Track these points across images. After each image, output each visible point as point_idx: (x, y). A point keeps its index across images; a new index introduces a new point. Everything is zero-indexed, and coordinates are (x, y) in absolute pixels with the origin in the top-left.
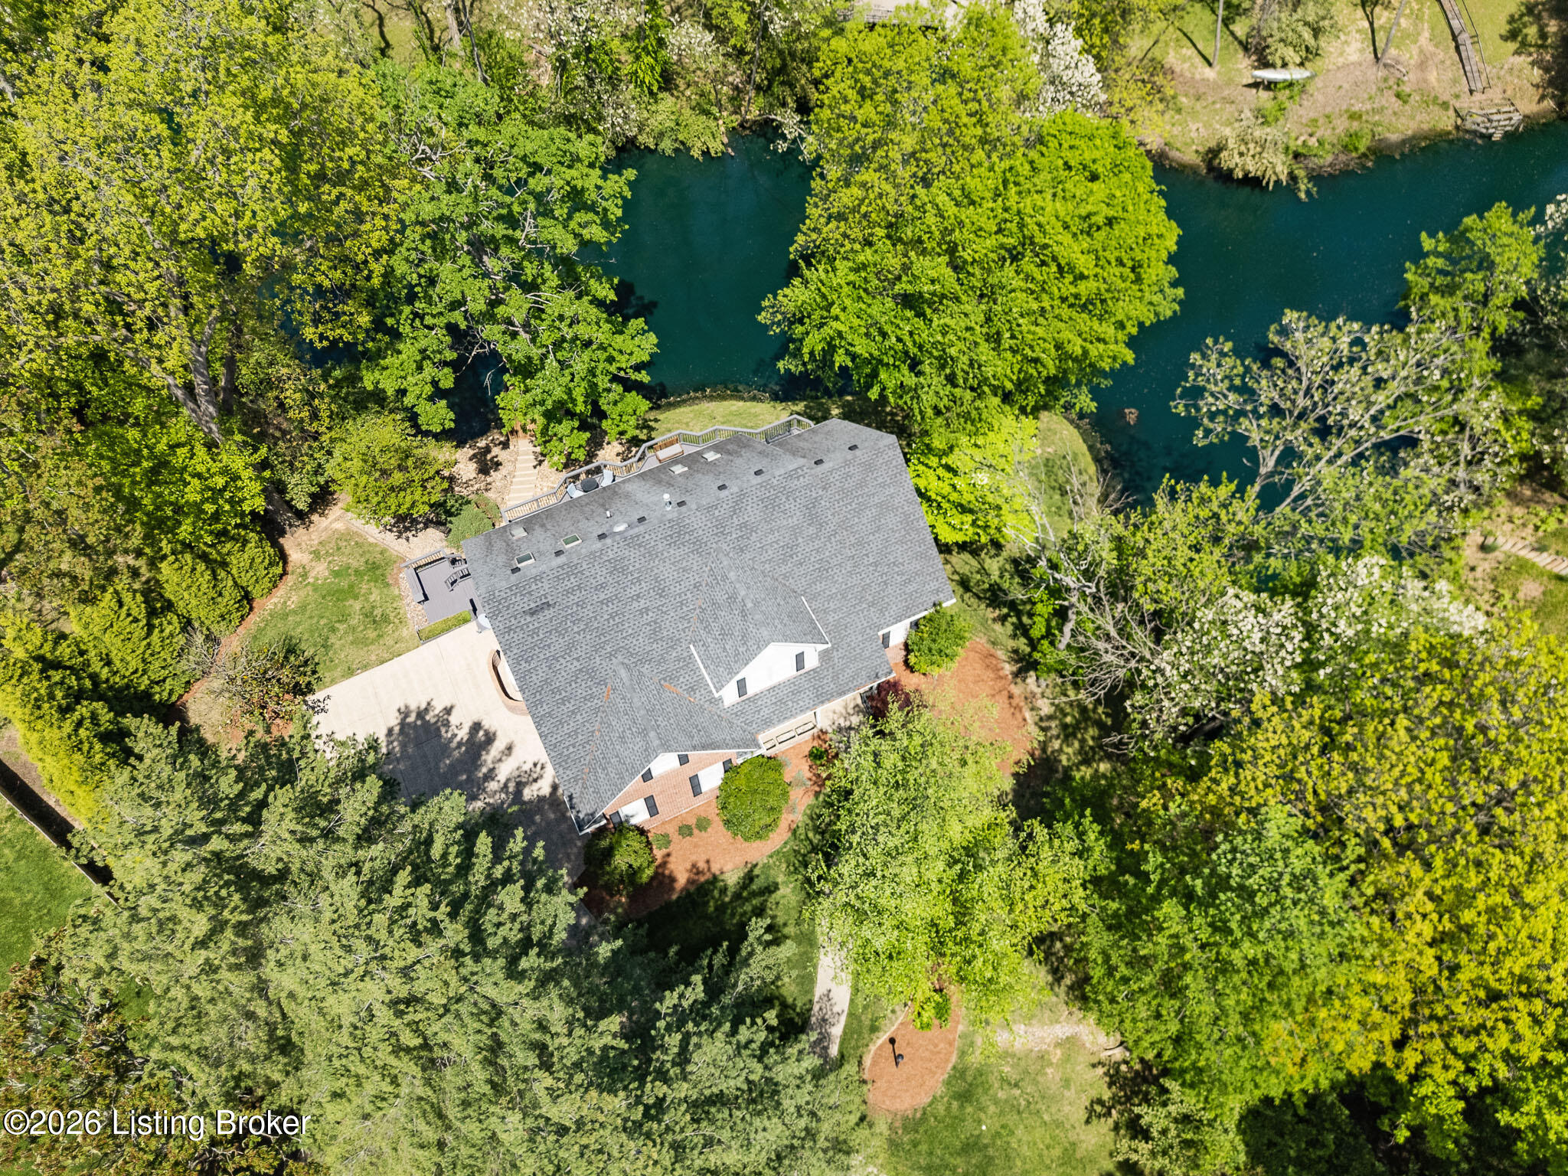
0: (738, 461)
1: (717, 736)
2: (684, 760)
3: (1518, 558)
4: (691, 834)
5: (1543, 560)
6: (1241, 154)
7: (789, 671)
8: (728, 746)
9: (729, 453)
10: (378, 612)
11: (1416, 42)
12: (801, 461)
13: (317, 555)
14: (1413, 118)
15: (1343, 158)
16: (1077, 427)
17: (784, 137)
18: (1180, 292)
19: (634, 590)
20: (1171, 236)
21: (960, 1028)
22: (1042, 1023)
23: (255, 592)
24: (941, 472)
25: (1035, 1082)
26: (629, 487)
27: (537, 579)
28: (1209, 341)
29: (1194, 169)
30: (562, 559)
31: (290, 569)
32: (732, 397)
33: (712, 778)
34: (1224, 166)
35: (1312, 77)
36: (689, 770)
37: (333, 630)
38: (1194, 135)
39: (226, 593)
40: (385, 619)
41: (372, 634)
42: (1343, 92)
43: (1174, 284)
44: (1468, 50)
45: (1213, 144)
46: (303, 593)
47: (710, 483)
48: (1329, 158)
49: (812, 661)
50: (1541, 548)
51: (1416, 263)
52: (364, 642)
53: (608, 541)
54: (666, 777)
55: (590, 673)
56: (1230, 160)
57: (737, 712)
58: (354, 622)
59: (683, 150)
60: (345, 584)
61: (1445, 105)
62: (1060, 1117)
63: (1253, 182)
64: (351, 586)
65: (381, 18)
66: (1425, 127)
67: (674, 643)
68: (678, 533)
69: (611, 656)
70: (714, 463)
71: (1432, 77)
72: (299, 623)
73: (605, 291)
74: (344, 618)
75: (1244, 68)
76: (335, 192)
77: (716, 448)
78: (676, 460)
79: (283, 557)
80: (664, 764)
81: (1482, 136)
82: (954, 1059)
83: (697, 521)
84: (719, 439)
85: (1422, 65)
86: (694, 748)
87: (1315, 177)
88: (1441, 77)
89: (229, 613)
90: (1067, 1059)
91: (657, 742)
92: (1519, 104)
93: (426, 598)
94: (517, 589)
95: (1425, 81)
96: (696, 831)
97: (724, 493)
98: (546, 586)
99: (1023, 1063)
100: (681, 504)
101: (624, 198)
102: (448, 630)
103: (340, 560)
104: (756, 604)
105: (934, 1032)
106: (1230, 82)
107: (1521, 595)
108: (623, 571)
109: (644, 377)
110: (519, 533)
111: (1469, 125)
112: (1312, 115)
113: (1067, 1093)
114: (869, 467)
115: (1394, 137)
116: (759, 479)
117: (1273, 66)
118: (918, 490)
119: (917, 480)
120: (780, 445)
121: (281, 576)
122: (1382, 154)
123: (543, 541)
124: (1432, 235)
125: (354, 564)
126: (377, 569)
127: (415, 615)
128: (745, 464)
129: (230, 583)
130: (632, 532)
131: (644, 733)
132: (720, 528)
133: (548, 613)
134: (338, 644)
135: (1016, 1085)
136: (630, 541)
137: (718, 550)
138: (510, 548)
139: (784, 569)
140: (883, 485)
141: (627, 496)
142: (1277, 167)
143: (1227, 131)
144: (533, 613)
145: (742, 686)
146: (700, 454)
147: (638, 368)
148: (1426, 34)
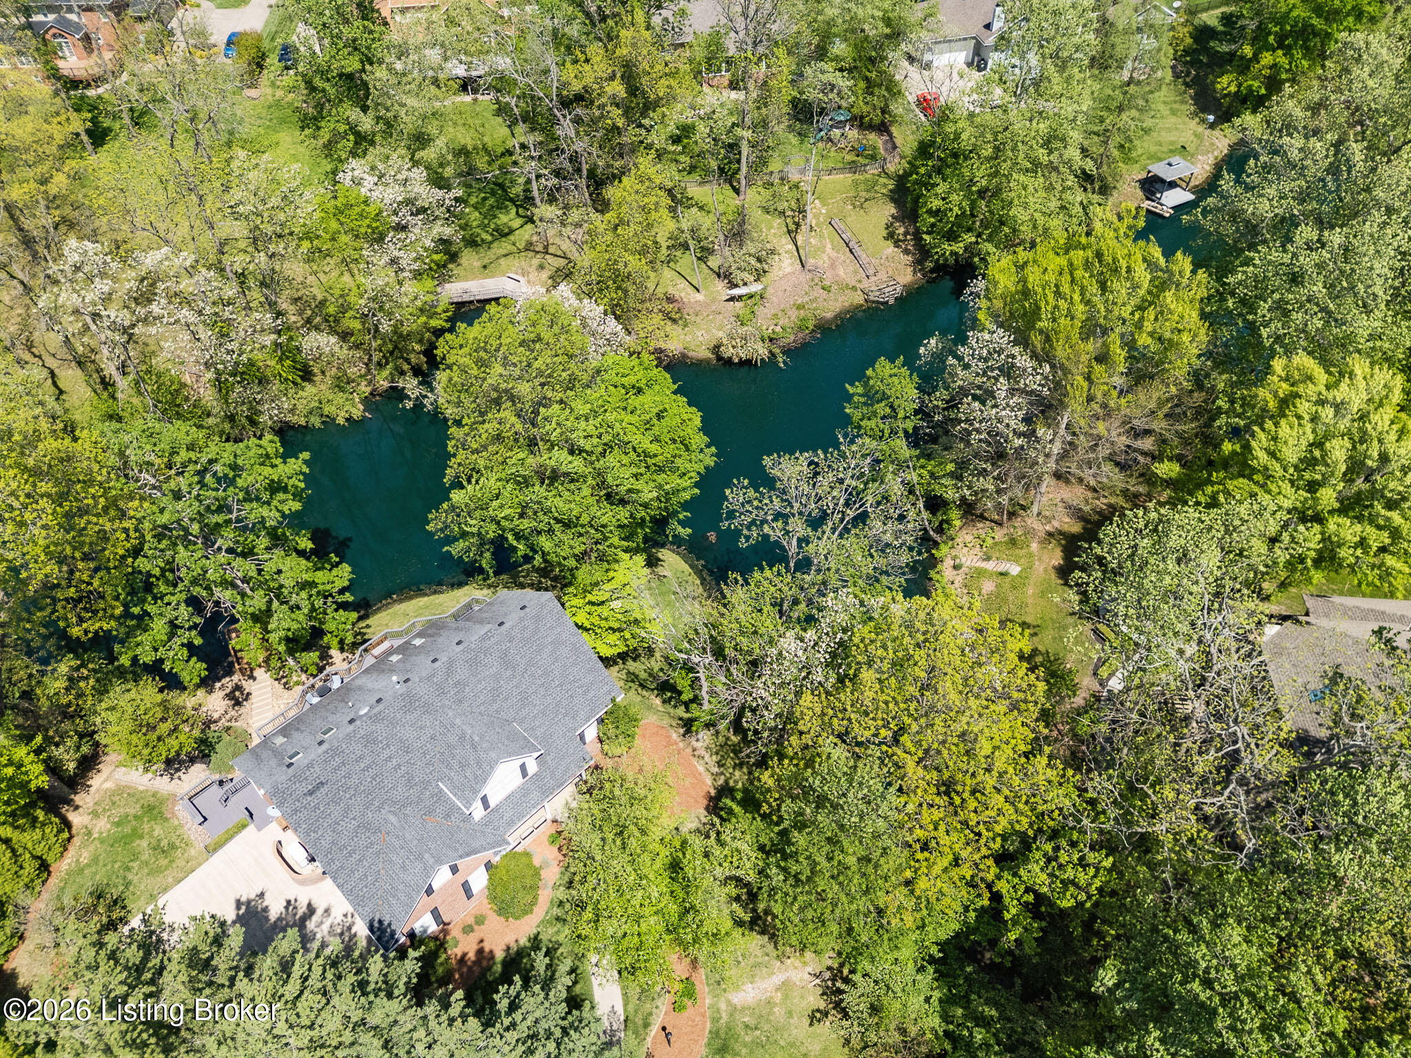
0: (441, 640)
1: (476, 844)
2: (454, 869)
3: (976, 569)
4: (472, 931)
5: (990, 566)
6: (734, 347)
7: (518, 780)
8: (485, 849)
9: (430, 636)
10: (164, 843)
11: (824, 252)
12: (489, 627)
13: (95, 814)
14: (836, 300)
15: (800, 335)
16: (678, 554)
17: (409, 398)
18: (713, 449)
19: (387, 753)
20: (695, 418)
21: (707, 1001)
22: (763, 979)
23: (50, 858)
24: (588, 608)
25: (768, 1021)
26: (359, 682)
27: (309, 766)
28: (735, 481)
29: (708, 361)
30: (325, 746)
31: (74, 831)
32: (417, 596)
33: (479, 880)
34: (726, 356)
35: (765, 289)
36: (460, 878)
37: (128, 869)
38: (701, 339)
39: (26, 865)
40: (172, 846)
41: (163, 862)
42: (788, 293)
43: (708, 446)
44: (857, 250)
45: (714, 342)
46: (92, 848)
47: (423, 662)
48: (792, 337)
49: (532, 768)
50: (988, 559)
51: (849, 402)
52: (157, 871)
53: (358, 723)
54: (445, 887)
55: (366, 826)
56: (727, 352)
57: (486, 822)
58: (145, 857)
59: (329, 421)
60: (127, 830)
61: (854, 288)
62: (791, 1039)
63: (746, 363)
64: (134, 830)
65: (52, 374)
66: (846, 304)
67: (426, 784)
68: (410, 702)
69: (379, 808)
70: (421, 646)
71: (841, 272)
72: (95, 873)
73: (305, 544)
74: (135, 856)
75: (720, 287)
76: (83, 521)
77: (420, 635)
78: (390, 652)
79: (67, 824)
80: (442, 878)
81: (882, 303)
82: (708, 1026)
83: (422, 690)
84: (419, 628)
85: (833, 266)
86: (461, 857)
87: (787, 351)
88: (846, 271)
89: (32, 881)
90: (786, 997)
91: (431, 861)
92: (899, 280)
93: (206, 819)
94: (296, 778)
95: (838, 275)
96: (476, 927)
97: (437, 664)
98: (317, 769)
99: (757, 1011)
100: (406, 681)
101: (304, 474)
102: (232, 837)
103: (117, 813)
104: (482, 737)
105: (689, 1012)
106: (714, 300)
107: (984, 592)
108: (374, 741)
109: (348, 597)
110: (280, 740)
111: (872, 298)
112: (773, 312)
113: (792, 1021)
114: (538, 618)
115: (829, 315)
116: (461, 647)
117: (737, 286)
118: (576, 625)
119: (574, 619)
120: (468, 620)
121: (69, 840)
122: (824, 329)
123: (301, 739)
124: (852, 385)
125: (132, 811)
126: (154, 809)
127: (196, 834)
128: (447, 641)
129: (28, 855)
130: (375, 711)
131: (420, 857)
132: (441, 691)
133: (324, 790)
134: (135, 879)
135: (756, 1028)
136: (373, 718)
137: (443, 706)
138: (276, 753)
139: (495, 707)
140: (551, 628)
141: (360, 688)
142: (761, 351)
143: (721, 334)
144: (311, 793)
145: (484, 800)
146: (408, 643)
147: (342, 591)
148: (829, 246)
